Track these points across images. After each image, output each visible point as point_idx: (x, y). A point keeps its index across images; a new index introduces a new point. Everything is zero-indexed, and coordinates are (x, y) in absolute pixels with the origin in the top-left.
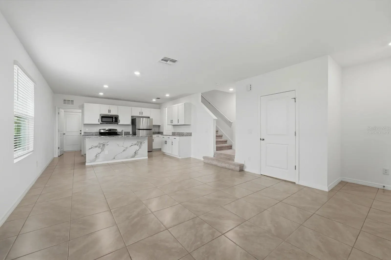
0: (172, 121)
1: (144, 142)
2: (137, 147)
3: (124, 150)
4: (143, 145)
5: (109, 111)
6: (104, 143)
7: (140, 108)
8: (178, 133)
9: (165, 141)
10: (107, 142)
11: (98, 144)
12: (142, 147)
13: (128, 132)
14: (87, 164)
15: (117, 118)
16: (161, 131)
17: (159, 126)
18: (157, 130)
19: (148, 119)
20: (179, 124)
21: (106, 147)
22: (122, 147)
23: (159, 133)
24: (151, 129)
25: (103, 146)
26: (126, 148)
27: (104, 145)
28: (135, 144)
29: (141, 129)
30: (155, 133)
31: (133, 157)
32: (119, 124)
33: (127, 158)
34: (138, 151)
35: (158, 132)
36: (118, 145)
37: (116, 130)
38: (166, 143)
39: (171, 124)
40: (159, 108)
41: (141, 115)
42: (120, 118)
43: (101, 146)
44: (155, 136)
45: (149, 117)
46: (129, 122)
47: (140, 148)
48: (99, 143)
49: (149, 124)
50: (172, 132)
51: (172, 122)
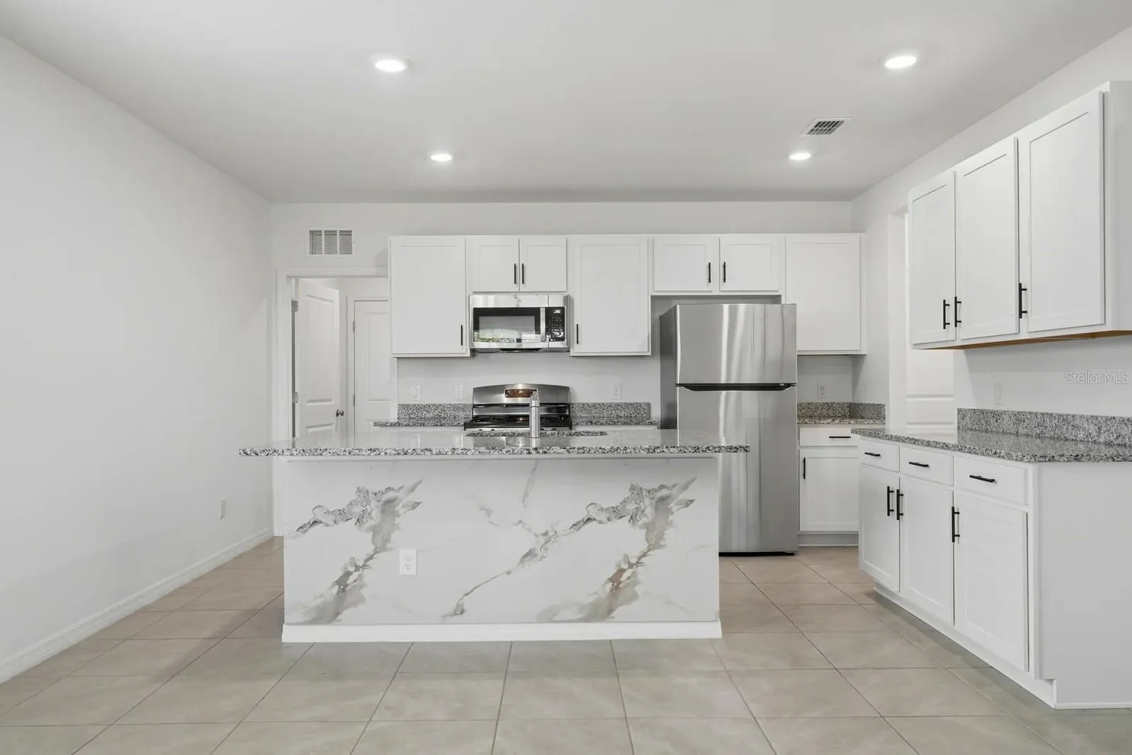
0: (952, 312)
1: (685, 495)
2: (628, 538)
3: (530, 554)
4: (679, 516)
5: (519, 274)
6: (389, 489)
7: (709, 239)
8: (1019, 417)
9: (889, 491)
10: (409, 485)
11: (354, 497)
12: (670, 534)
13: (636, 406)
14: (292, 634)
15: (562, 315)
16: (868, 397)
17: (855, 360)
18: (838, 393)
19: (773, 309)
20: (1030, 328)
21: (405, 519)
22: (517, 524)
23: (854, 412)
24: (782, 381)
25: (383, 511)
26: (546, 534)
27: (388, 507)
28: (616, 513)
29: (723, 381)
30: (813, 414)
31: (601, 611)
32: (576, 350)
33: (549, 616)
34: (640, 569)
35: (850, 405)
36: (489, 512)
37: (566, 389)
38: (894, 506)
39: (950, 334)
40: (856, 228)
41: (715, 289)
42: (579, 316)
43: (374, 508)
44: (816, 437)
45: (776, 299)
46: (639, 339)
47: (655, 543)
48: (359, 490)
49: (774, 351)
50: (959, 411)
51: (950, 319)
